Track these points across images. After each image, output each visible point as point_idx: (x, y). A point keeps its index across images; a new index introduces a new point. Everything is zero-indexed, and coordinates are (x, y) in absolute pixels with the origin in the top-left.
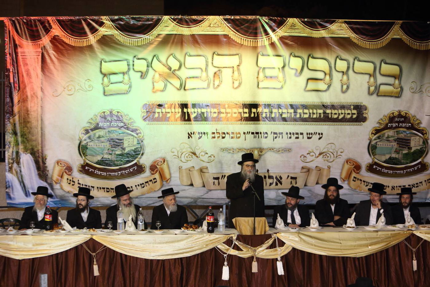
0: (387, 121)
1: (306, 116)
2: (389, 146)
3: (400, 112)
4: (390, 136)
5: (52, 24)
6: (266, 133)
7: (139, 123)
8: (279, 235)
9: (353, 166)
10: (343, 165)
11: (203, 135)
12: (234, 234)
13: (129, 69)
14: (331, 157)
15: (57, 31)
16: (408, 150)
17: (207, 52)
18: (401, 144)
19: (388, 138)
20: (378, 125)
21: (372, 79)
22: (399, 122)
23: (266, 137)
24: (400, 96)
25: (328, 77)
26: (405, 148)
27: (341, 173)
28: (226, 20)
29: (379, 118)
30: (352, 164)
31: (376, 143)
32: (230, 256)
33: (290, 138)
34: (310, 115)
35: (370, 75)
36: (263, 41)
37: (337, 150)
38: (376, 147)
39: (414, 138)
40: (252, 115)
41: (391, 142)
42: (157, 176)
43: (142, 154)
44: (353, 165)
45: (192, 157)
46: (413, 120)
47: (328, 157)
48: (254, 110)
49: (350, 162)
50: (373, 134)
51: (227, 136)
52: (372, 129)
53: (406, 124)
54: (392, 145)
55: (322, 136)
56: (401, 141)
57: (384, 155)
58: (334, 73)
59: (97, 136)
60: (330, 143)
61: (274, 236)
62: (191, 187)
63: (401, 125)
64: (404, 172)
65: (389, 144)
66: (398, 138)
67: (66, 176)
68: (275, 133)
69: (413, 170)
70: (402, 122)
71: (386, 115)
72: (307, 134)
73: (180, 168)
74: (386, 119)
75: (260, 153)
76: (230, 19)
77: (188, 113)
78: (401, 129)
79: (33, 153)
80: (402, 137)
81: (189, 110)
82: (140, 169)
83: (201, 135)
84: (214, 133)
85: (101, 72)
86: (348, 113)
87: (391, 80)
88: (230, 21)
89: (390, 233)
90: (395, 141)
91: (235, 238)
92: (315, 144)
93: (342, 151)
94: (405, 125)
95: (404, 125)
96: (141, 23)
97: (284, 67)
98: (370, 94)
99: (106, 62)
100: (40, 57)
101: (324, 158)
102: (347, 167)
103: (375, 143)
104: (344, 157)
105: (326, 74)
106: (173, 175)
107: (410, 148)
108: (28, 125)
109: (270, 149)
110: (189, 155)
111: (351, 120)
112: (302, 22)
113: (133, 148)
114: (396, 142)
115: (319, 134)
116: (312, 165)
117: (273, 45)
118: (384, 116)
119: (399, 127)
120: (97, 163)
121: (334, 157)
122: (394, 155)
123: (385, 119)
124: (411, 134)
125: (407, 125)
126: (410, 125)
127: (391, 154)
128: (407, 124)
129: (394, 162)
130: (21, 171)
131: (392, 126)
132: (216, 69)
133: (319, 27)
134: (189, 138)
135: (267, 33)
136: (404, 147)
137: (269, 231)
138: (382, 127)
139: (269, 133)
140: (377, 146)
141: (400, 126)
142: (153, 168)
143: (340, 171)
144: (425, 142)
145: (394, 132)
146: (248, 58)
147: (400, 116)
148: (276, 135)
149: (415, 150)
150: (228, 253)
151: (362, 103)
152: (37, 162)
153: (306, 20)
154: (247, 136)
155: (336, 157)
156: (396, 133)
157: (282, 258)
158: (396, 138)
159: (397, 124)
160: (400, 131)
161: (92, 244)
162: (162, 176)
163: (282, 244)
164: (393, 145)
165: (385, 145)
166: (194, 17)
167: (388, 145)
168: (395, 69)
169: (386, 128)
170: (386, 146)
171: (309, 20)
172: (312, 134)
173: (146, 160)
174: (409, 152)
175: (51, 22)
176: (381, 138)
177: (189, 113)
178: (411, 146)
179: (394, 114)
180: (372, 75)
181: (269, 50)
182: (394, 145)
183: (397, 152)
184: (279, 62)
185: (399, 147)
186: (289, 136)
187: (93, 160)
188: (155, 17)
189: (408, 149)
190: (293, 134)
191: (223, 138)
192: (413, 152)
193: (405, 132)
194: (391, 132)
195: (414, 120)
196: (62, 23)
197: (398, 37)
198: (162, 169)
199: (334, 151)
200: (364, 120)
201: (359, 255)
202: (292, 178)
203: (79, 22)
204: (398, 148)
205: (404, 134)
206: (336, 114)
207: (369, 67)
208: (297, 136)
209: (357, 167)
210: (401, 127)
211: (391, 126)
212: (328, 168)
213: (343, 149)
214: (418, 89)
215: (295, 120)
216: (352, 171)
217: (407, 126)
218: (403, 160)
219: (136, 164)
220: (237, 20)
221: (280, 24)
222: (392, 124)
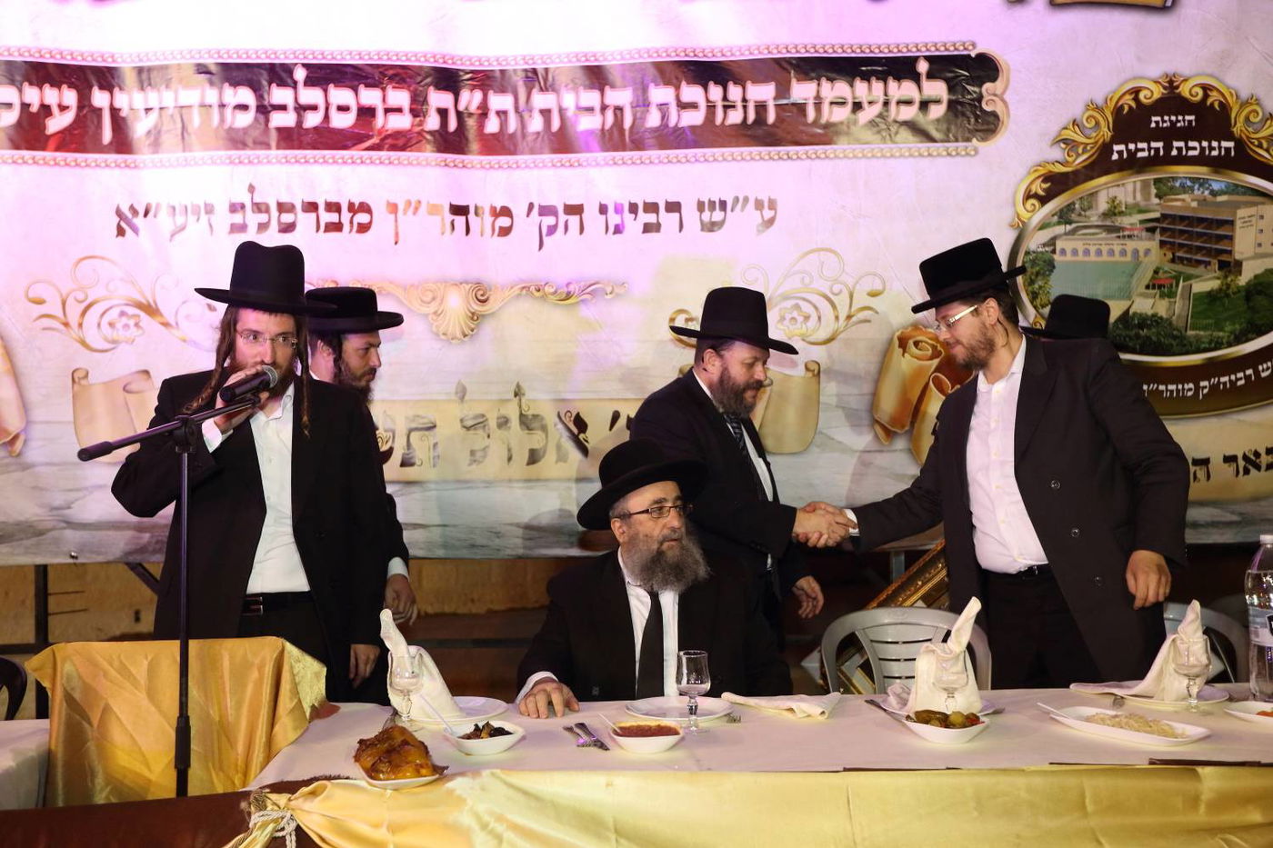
0: (1106, 133)
2: (1117, 258)
3: (1171, 82)
4: (1124, 209)
6: (506, 212)
9: (935, 362)
11: (192, 218)
14: (819, 318)
16: (1218, 273)
18: (1181, 246)
19: (1115, 214)
20: (1057, 153)
22: (1168, 135)
23: (505, 232)
24: (1169, 3)
26: (1207, 264)
27: (875, 395)
29: (1065, 118)
30: (930, 352)
31: (1052, 242)
33: (618, 230)
37: (850, 282)
38: (1051, 265)
39: (1252, 210)
41: (1130, 237)
44: (936, 354)
45: (137, 325)
46: (1247, 119)
47: (807, 318)
48: (438, 99)
49: (916, 344)
50: (1036, 196)
52: (1029, 173)
53: (1205, 144)
54: (1136, 252)
55: (771, 214)
56: (1182, 232)
60: (814, 247)
63: (1179, 149)
64: (1197, 388)
65: (1117, 249)
66: (1164, 217)
68: (546, 211)
69: (1247, 378)
70: (1186, 134)
71: (1100, 101)
72: (701, 207)
73: (78, 378)
74: (1097, 123)
75: (477, 307)
77: (114, 112)
78: (1182, 171)
80: (1188, 208)
81: (121, 100)
83: (180, 220)
90: (1152, 230)
93: (878, 287)
94: (1203, 149)
95: (1195, 148)
101: (787, 322)
103: (1044, 245)
106: (38, 414)
107: (1230, 267)
109: (524, 288)
110: (123, 314)
114: (1158, 236)
115: (759, 205)
118: (1087, 108)
119: (1168, 160)
121: (837, 318)
123: (1093, 123)
124: (1238, 194)
125: (1211, 149)
126: (1227, 150)
127: (1129, 297)
128: (1215, 144)
129: (1148, 338)
131: (1132, 154)
134: (121, 232)
136: (1199, 262)
138: (1080, 160)
139: (519, 210)
140: (1056, 257)
141: (1174, 152)
145: (1145, 184)
148: (550, 220)
149: (1256, 277)
151: (974, 45)
154: (406, 220)
155: (849, 317)
156: (1154, 191)
158: (1157, 215)
159: (1160, 145)
160: (1174, 179)
164: (1141, 254)
165: (1099, 253)
167: (1111, 253)
169: (1101, 164)
170: (1105, 258)
172: (723, 204)
174: (1228, 286)
176: (1074, 216)
177: (123, 114)
178: (1238, 256)
179: (1141, 96)
182: (1147, 252)
183: (1159, 285)
185: (1173, 261)
186: (614, 219)
189: (1220, 268)
190: (633, 208)
192: (1248, 283)
193: (1202, 183)
194: (1130, 187)
195: (1252, 119)
199: (836, 289)
204: (1168, 267)
205: (1196, 192)
208: (651, 218)
210: (1182, 160)
211: (1125, 155)
212: (810, 374)
213: (880, 277)
216: (927, 384)
217: (1215, 153)
218: (1192, 329)
222: (1132, 146)
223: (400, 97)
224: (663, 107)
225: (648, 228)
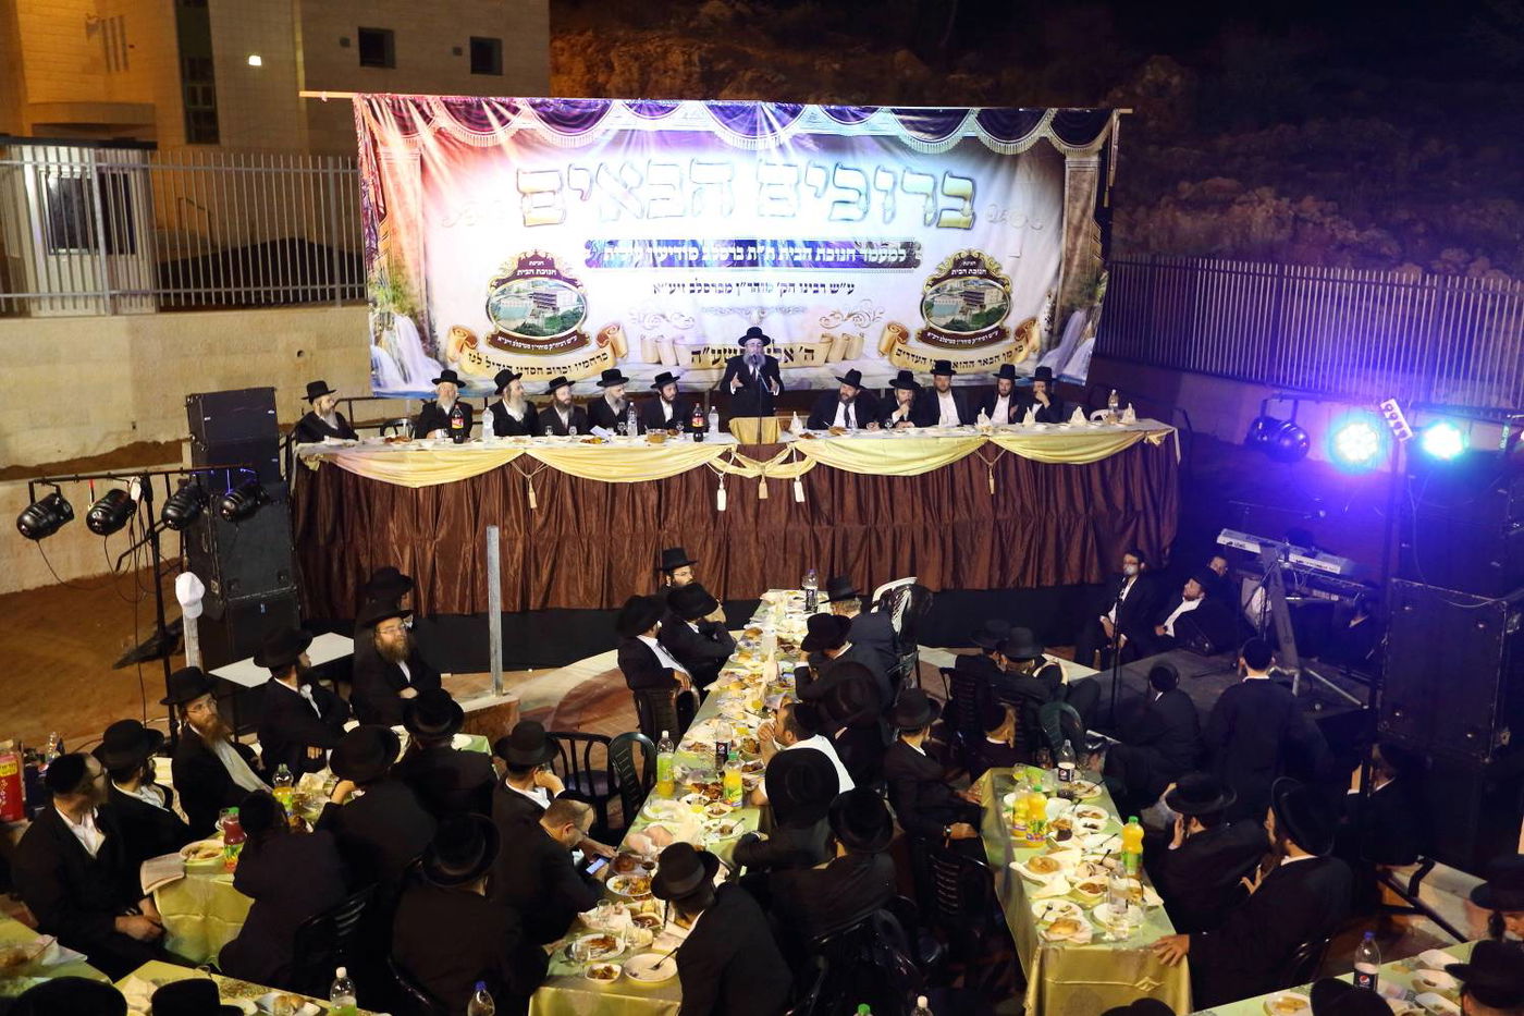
1: (830, 259)
5: (434, 108)
7: (578, 270)
8: (797, 445)
10: (884, 332)
12: (731, 442)
13: (562, 185)
15: (443, 120)
17: (682, 157)
21: (930, 200)
22: (968, 267)
25: (863, 197)
27: (880, 344)
28: (711, 107)
32: (728, 476)
33: (806, 291)
34: (835, 258)
35: (928, 196)
36: (766, 141)
40: (749, 257)
42: (608, 350)
43: (586, 317)
51: (711, 288)
57: (944, 316)
58: (874, 194)
59: (515, 290)
61: (790, 447)
62: (659, 366)
67: (467, 351)
68: (784, 285)
70: (973, 267)
73: (643, 338)
76: (717, 106)
79: (413, 315)
82: (582, 340)
83: (673, 288)
84: (692, 285)
85: (518, 189)
86: (894, 253)
87: (958, 203)
88: (717, 110)
89: (956, 440)
91: (734, 449)
92: (842, 301)
96: (578, 110)
97: (798, 182)
98: (927, 224)
99: (524, 173)
100: (418, 162)
102: (888, 334)
104: (885, 320)
105: (860, 194)
106: (631, 348)
107: (983, 307)
108: (404, 272)
111: (897, 265)
112: (827, 110)
113: (571, 309)
116: (837, 333)
117: (781, 147)
120: (515, 330)
122: (959, 317)
130: (395, 342)
132: (696, 187)
133: (852, 118)
135: (772, 130)
137: (783, 438)
138: (943, 275)
142: (602, 338)
143: (877, 341)
144: (1007, 297)
146: (744, 167)
147: (970, 258)
148: (784, 288)
150: (725, 470)
152: (420, 330)
153: (832, 107)
157: (802, 477)
161: (526, 462)
162: (614, 350)
163: (802, 456)
166: (662, 103)
168: (965, 186)
169: (949, 276)
171: (838, 108)
173: (590, 327)
175: (432, 104)
180: (932, 196)
181: (776, 156)
183: (963, 312)
184: (790, 175)
187: (509, 327)
188: (600, 101)
191: (707, 291)
196: (452, 107)
197: (973, 134)
198: (615, 340)
200: (916, 264)
201: (911, 473)
202: (807, 351)
203: (480, 107)
206: (874, 255)
207: (926, 184)
208: (816, 289)
209: (904, 336)
214: (1000, 214)
215: (816, 265)
219: (575, 333)
220: (727, 108)
221: (794, 114)
223: (741, 250)
224: (821, 255)
225: (815, 292)
